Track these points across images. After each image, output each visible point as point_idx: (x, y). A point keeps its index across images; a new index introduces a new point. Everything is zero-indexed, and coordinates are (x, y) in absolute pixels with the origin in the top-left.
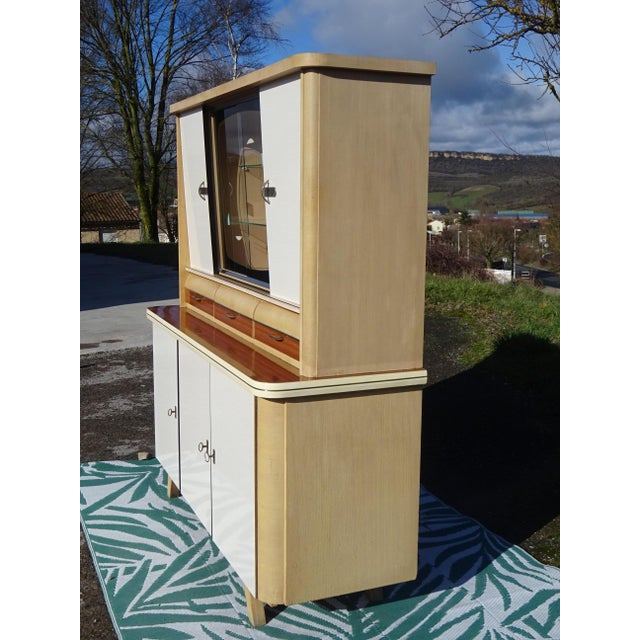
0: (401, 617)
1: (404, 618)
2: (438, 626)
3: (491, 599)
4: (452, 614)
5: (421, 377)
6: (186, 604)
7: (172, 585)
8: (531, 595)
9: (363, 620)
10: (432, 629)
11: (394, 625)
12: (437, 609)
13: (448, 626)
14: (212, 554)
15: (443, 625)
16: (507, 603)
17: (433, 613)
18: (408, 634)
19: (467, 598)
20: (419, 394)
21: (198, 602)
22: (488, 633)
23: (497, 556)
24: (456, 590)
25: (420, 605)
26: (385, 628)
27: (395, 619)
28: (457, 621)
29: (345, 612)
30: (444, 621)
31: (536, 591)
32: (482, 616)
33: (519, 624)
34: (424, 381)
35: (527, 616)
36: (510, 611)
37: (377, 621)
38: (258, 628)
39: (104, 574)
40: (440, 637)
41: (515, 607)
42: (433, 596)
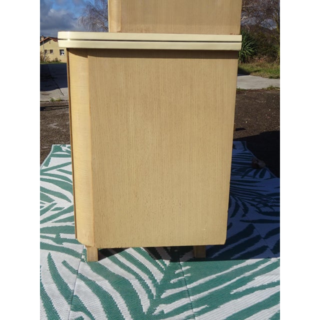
0: (212, 274)
1: (214, 276)
4: (259, 281)
6: (54, 236)
9: (177, 272)
10: (235, 291)
11: (201, 281)
13: (251, 291)
15: (247, 290)
17: (242, 276)
18: (210, 291)
21: (62, 236)
25: (235, 267)
26: (192, 282)
27: (206, 276)
28: (263, 287)
30: (249, 285)
37: (189, 275)
40: (239, 300)
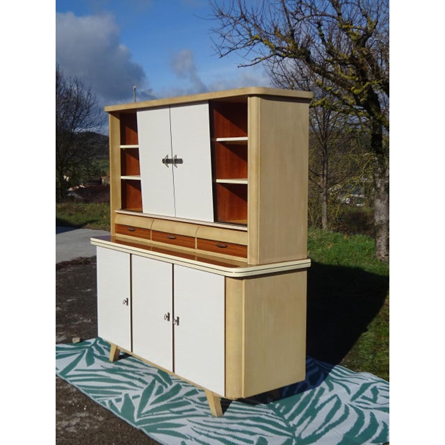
0: (296, 404)
1: (298, 404)
2: (318, 405)
3: (339, 390)
5: (307, 263)
6: (168, 412)
7: (152, 404)
8: (359, 387)
9: (276, 407)
10: (316, 407)
11: (295, 407)
12: (313, 398)
13: (323, 405)
14: (164, 387)
15: (320, 405)
16: (349, 391)
17: (312, 400)
18: (305, 410)
19: (327, 391)
20: (305, 273)
21: (174, 410)
22: (346, 406)
23: (330, 371)
24: (318, 389)
25: (303, 397)
26: (290, 409)
28: (327, 402)
29: (263, 405)
30: (320, 403)
31: (361, 384)
32: (338, 398)
33: (359, 399)
34: (309, 265)
35: (362, 396)
36: (352, 395)
37: (284, 407)
38: (219, 417)
39: (104, 403)
40: (322, 410)
41: (353, 393)
42: (307, 393)
